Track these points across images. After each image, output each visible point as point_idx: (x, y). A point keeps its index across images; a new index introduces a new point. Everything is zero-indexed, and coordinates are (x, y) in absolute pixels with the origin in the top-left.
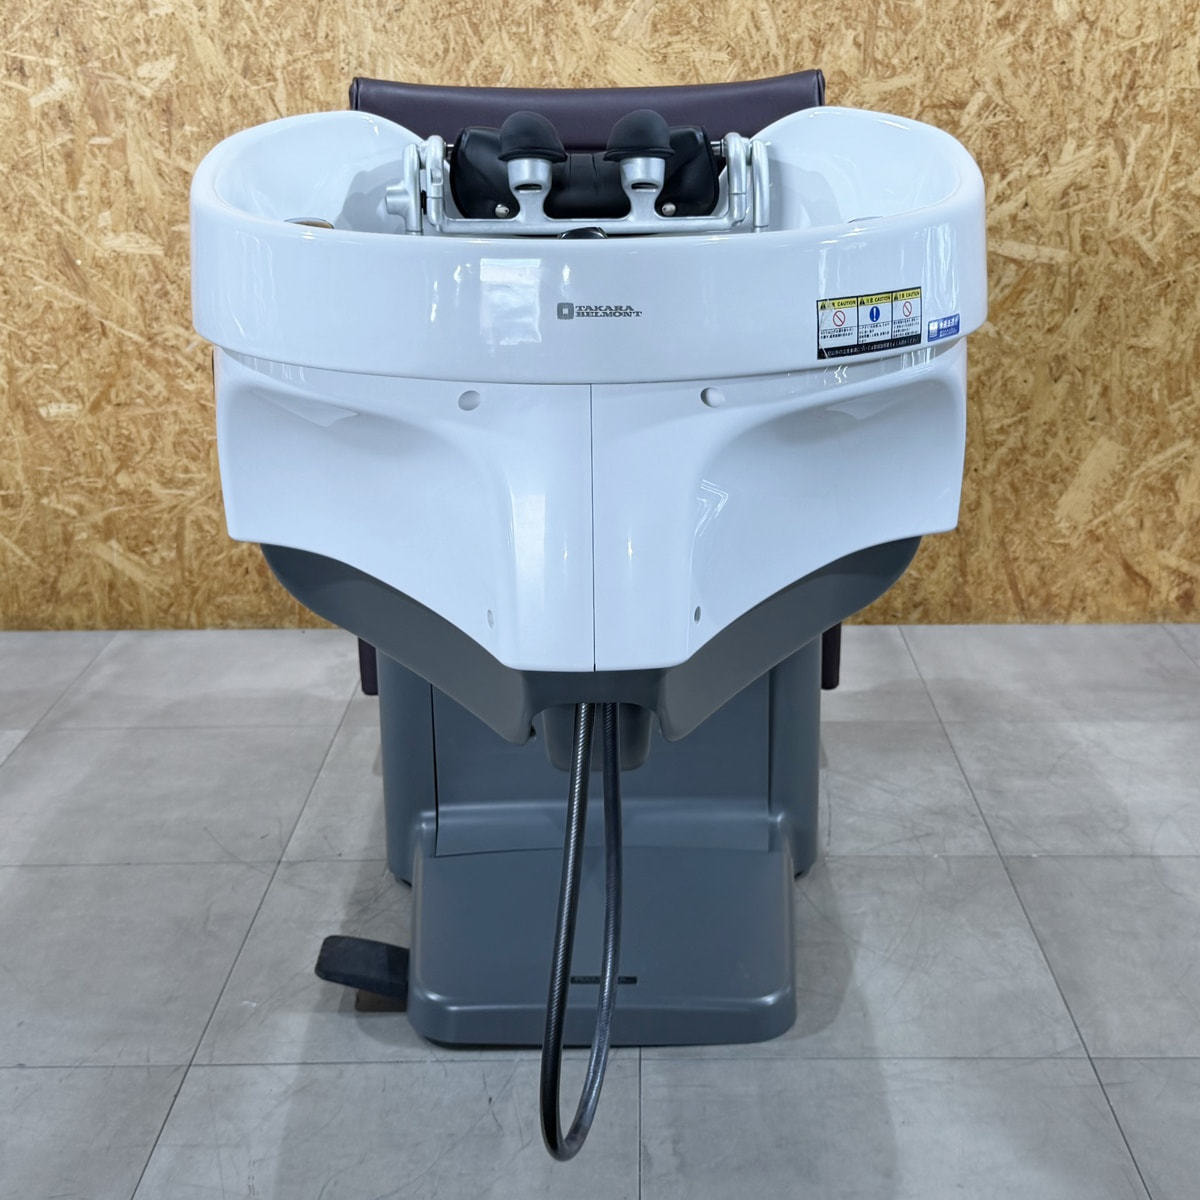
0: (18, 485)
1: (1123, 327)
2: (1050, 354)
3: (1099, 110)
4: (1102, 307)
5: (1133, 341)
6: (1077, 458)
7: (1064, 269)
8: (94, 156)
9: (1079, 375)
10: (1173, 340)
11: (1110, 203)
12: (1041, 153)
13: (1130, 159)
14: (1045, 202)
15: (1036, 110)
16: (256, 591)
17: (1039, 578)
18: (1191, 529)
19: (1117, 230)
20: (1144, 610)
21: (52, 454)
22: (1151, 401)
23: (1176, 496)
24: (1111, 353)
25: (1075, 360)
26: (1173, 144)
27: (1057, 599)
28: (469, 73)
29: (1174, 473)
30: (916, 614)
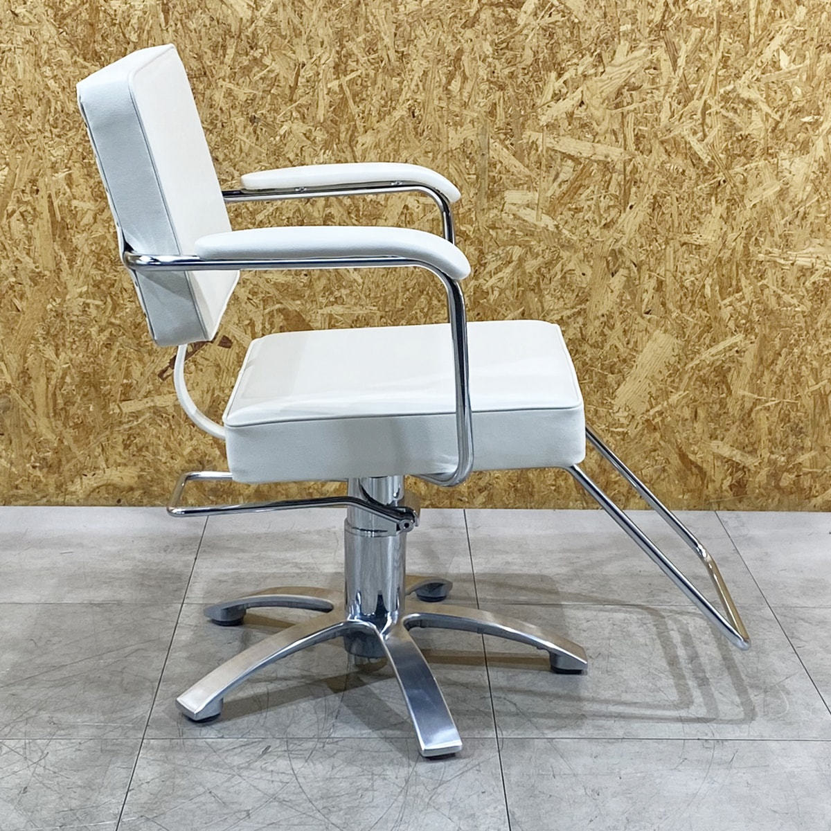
1: (676, 225)
2: (607, 249)
3: (651, 14)
4: (656, 205)
5: (686, 238)
6: (633, 349)
7: (619, 166)
9: (635, 269)
10: (724, 237)
11: (661, 105)
12: (595, 54)
13: (681, 61)
14: (601, 101)
15: (590, 11)
17: (599, 466)
18: (743, 421)
19: (669, 131)
20: (700, 496)
22: (703, 296)
23: (729, 389)
24: (665, 249)
25: (630, 255)
26: (721, 50)
27: (616, 486)
29: (726, 366)
30: (481, 498)
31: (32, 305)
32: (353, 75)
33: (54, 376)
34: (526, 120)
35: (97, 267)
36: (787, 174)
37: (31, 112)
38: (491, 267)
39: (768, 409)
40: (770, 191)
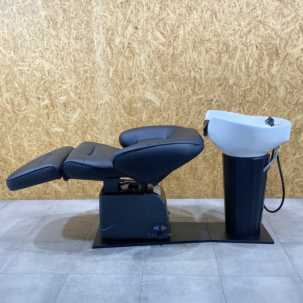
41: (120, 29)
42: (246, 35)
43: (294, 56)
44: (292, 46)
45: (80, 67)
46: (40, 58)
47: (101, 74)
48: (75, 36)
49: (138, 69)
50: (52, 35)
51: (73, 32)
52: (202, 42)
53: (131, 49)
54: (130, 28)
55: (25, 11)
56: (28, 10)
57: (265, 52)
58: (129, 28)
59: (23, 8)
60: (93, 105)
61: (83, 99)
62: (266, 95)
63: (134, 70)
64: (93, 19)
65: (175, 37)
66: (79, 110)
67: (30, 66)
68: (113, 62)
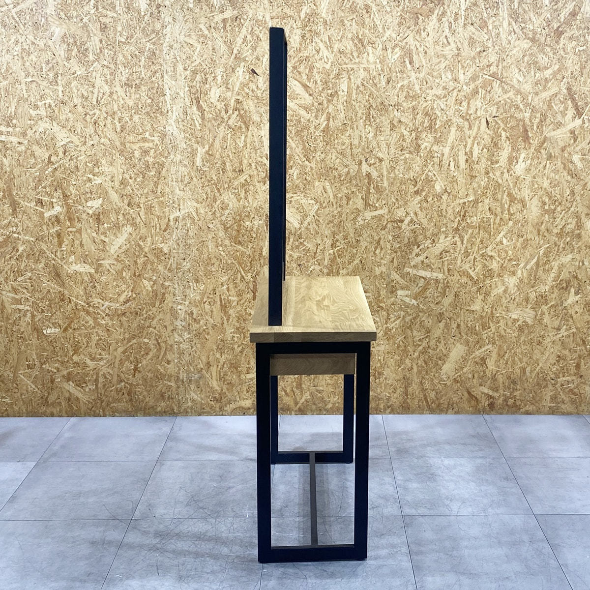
0: (34, 360)
1: (464, 303)
2: (438, 312)
3: (453, 224)
4: (456, 295)
5: (468, 308)
7: (442, 281)
8: (69, 235)
9: (448, 320)
10: (483, 307)
11: (458, 258)
12: (432, 239)
13: (465, 242)
14: (434, 256)
15: (429, 224)
16: (127, 402)
17: (436, 397)
18: (492, 379)
19: (461, 267)
20: (476, 409)
21: (48, 348)
22: (476, 330)
23: (486, 366)
24: (460, 312)
25: (447, 314)
26: (480, 237)
27: (443, 405)
28: (216, 206)
29: (485, 357)
30: (389, 410)
31: (213, 337)
32: (339, 248)
33: (220, 364)
34: (405, 263)
35: (238, 321)
36: (507, 283)
37: (214, 264)
38: (392, 320)
39: (502, 374)
40: (501, 289)
41: (219, 71)
42: (468, 98)
43: (558, 144)
44: (554, 125)
45: (133, 143)
46: (47, 120)
47: (178, 159)
48: (124, 79)
49: (256, 154)
50: (76, 75)
51: (121, 72)
52: (383, 108)
53: (242, 112)
54: (240, 71)
55: (19, 22)
56: (26, 21)
57: (503, 134)
58: (238, 71)
59: (15, 16)
60: (158, 219)
61: (139, 207)
62: (504, 215)
63: (246, 155)
64: (165, 48)
65: (331, 94)
66: (129, 229)
67: (24, 134)
68: (203, 136)
